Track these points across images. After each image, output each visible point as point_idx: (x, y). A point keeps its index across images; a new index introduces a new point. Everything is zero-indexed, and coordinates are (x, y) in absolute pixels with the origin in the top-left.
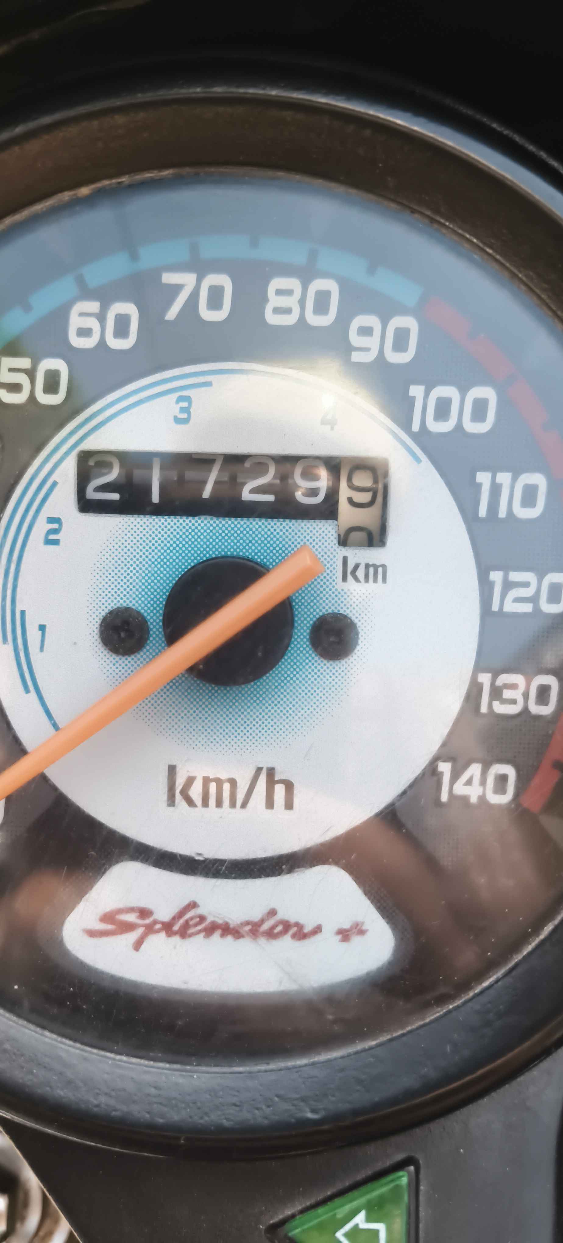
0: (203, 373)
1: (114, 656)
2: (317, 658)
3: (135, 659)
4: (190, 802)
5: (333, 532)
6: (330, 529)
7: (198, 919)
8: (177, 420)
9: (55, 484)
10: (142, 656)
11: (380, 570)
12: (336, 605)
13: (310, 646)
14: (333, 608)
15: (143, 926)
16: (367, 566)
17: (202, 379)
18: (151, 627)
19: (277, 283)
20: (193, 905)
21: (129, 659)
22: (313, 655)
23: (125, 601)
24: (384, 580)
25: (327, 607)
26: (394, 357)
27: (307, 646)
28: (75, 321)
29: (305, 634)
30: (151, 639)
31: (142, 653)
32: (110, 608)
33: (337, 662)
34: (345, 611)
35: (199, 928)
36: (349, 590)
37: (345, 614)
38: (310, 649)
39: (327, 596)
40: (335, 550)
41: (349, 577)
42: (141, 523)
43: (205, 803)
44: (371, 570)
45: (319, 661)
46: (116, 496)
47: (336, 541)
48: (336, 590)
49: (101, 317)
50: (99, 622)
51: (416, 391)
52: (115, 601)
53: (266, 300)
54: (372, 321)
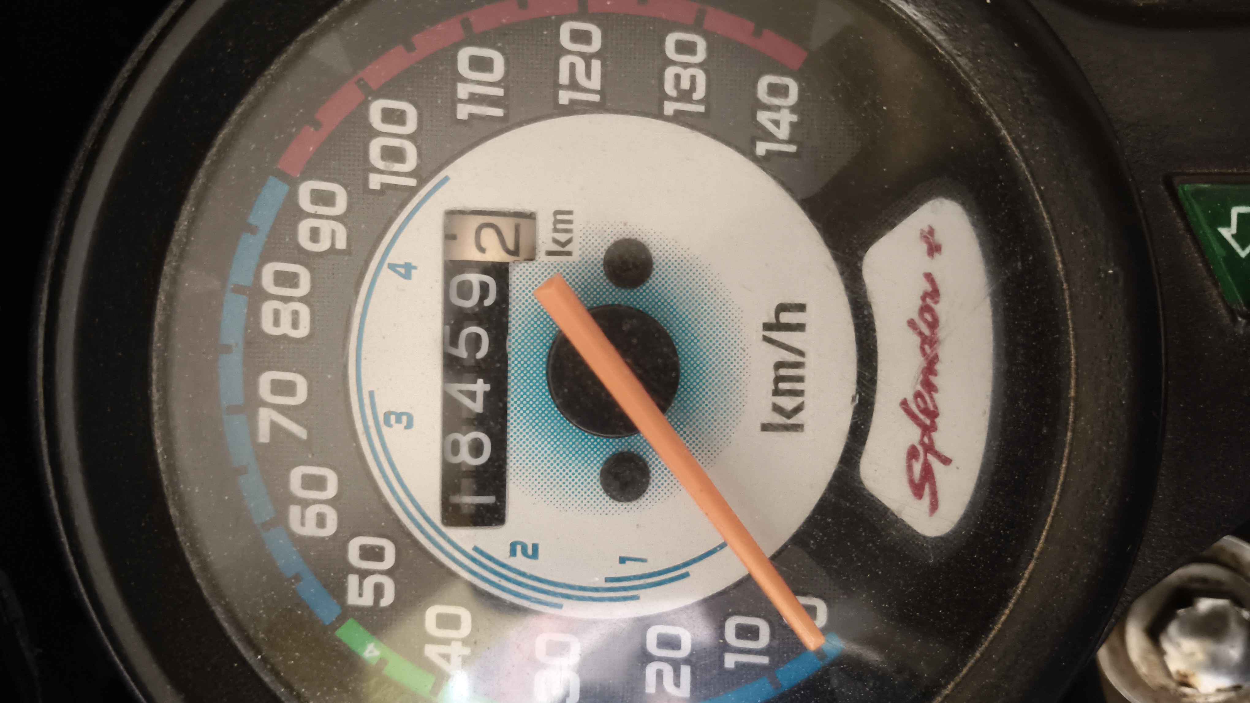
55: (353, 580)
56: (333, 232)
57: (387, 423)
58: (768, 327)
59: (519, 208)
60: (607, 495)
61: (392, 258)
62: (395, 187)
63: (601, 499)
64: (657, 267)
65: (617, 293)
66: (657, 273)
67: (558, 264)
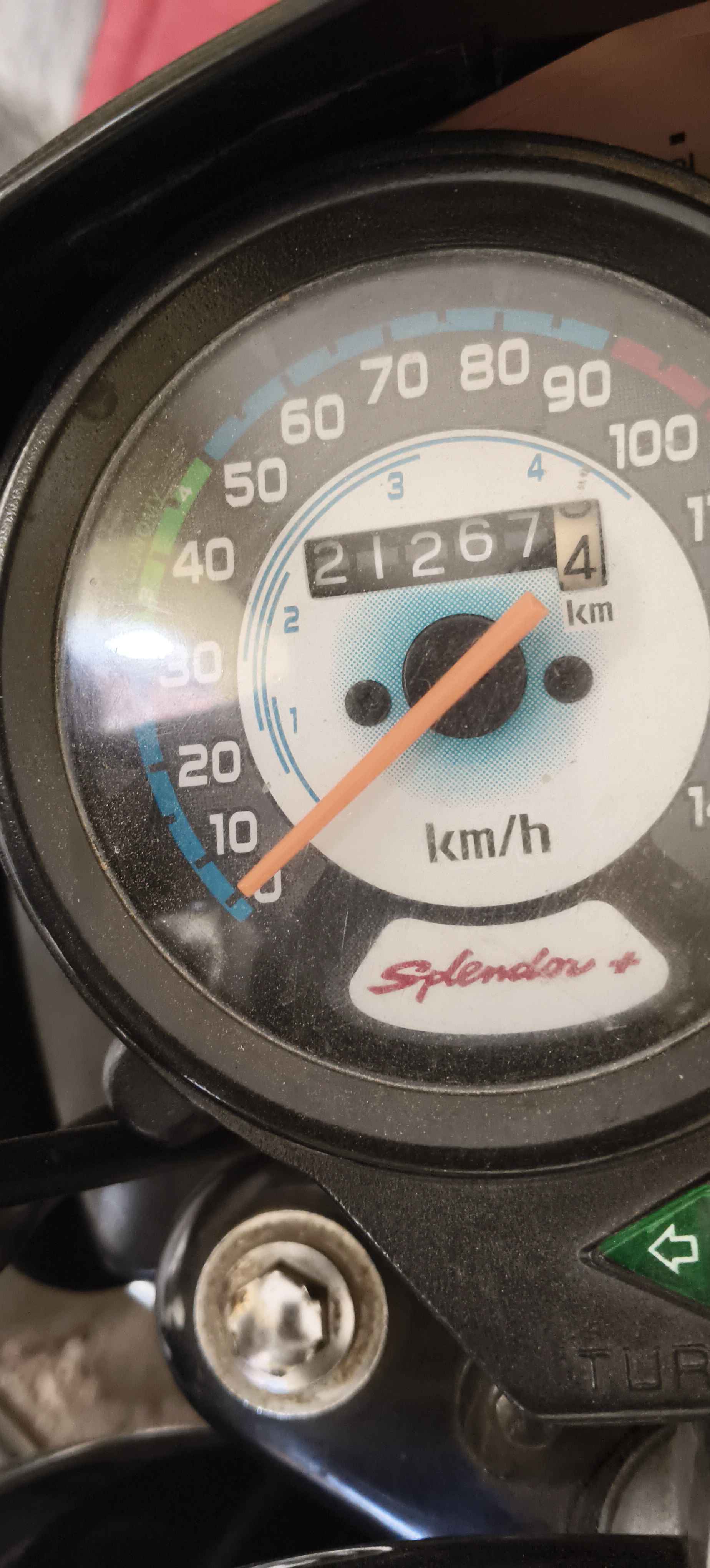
0: (409, 448)
1: (362, 727)
2: (554, 703)
3: (382, 728)
4: (452, 857)
5: (554, 579)
6: (550, 575)
7: (473, 967)
8: (392, 497)
9: (287, 574)
10: (387, 725)
11: (605, 608)
12: (566, 649)
13: (546, 693)
14: (564, 652)
15: (421, 978)
16: (592, 606)
17: (410, 454)
18: (392, 695)
19: (468, 351)
20: (466, 953)
21: (376, 729)
22: (550, 701)
23: (364, 676)
24: (611, 618)
25: (558, 653)
26: (589, 401)
27: (543, 693)
28: (287, 421)
29: (539, 681)
30: (393, 707)
31: (387, 722)
32: (351, 683)
33: (574, 704)
34: (576, 653)
35: (476, 975)
36: (577, 632)
37: (577, 656)
38: (547, 695)
39: (556, 641)
40: (558, 596)
41: (576, 620)
42: (370, 599)
43: (465, 856)
44: (597, 609)
45: (557, 706)
46: (342, 580)
47: (558, 587)
48: (565, 634)
49: (310, 412)
50: (344, 698)
51: (617, 430)
52: (356, 677)
53: (460, 369)
54: (564, 371)
55: (246, 466)
56: (563, 398)
57: (393, 476)
58: (524, 819)
59: (609, 569)
60: (350, 690)
61: (546, 457)
62: (614, 448)
63: (345, 684)
64: (569, 708)
65: (539, 673)
66: (563, 708)
67: (560, 614)
